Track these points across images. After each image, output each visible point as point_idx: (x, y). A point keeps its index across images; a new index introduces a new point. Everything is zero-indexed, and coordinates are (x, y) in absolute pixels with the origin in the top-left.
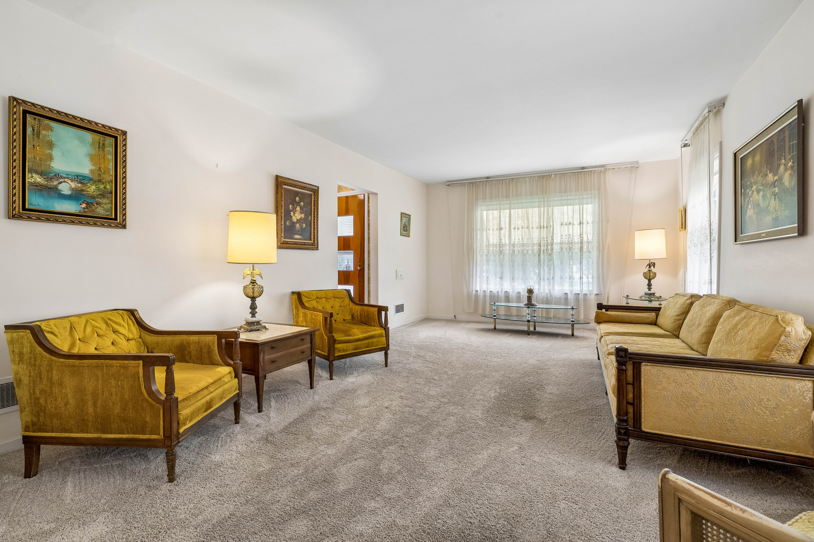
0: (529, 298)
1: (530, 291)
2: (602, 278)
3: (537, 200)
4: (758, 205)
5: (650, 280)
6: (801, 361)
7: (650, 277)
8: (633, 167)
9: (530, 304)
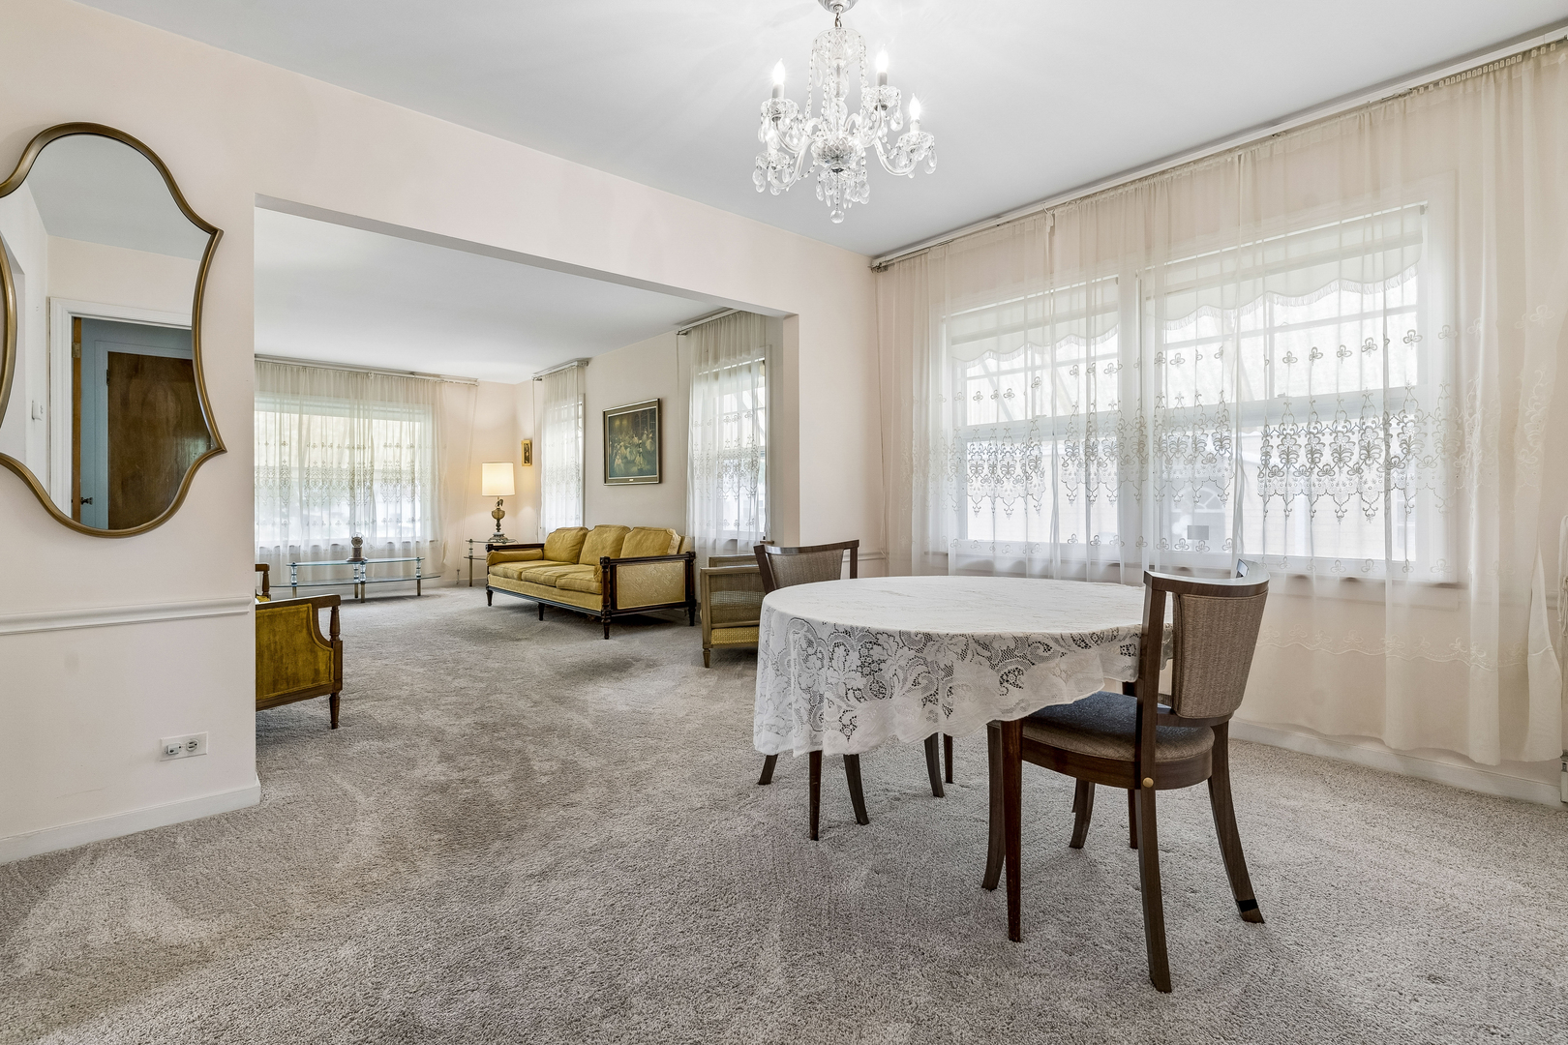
0: (357, 551)
1: (357, 541)
2: (438, 519)
3: (347, 406)
4: (626, 458)
5: (498, 520)
6: (678, 552)
7: (498, 516)
8: (472, 384)
9: (357, 558)
